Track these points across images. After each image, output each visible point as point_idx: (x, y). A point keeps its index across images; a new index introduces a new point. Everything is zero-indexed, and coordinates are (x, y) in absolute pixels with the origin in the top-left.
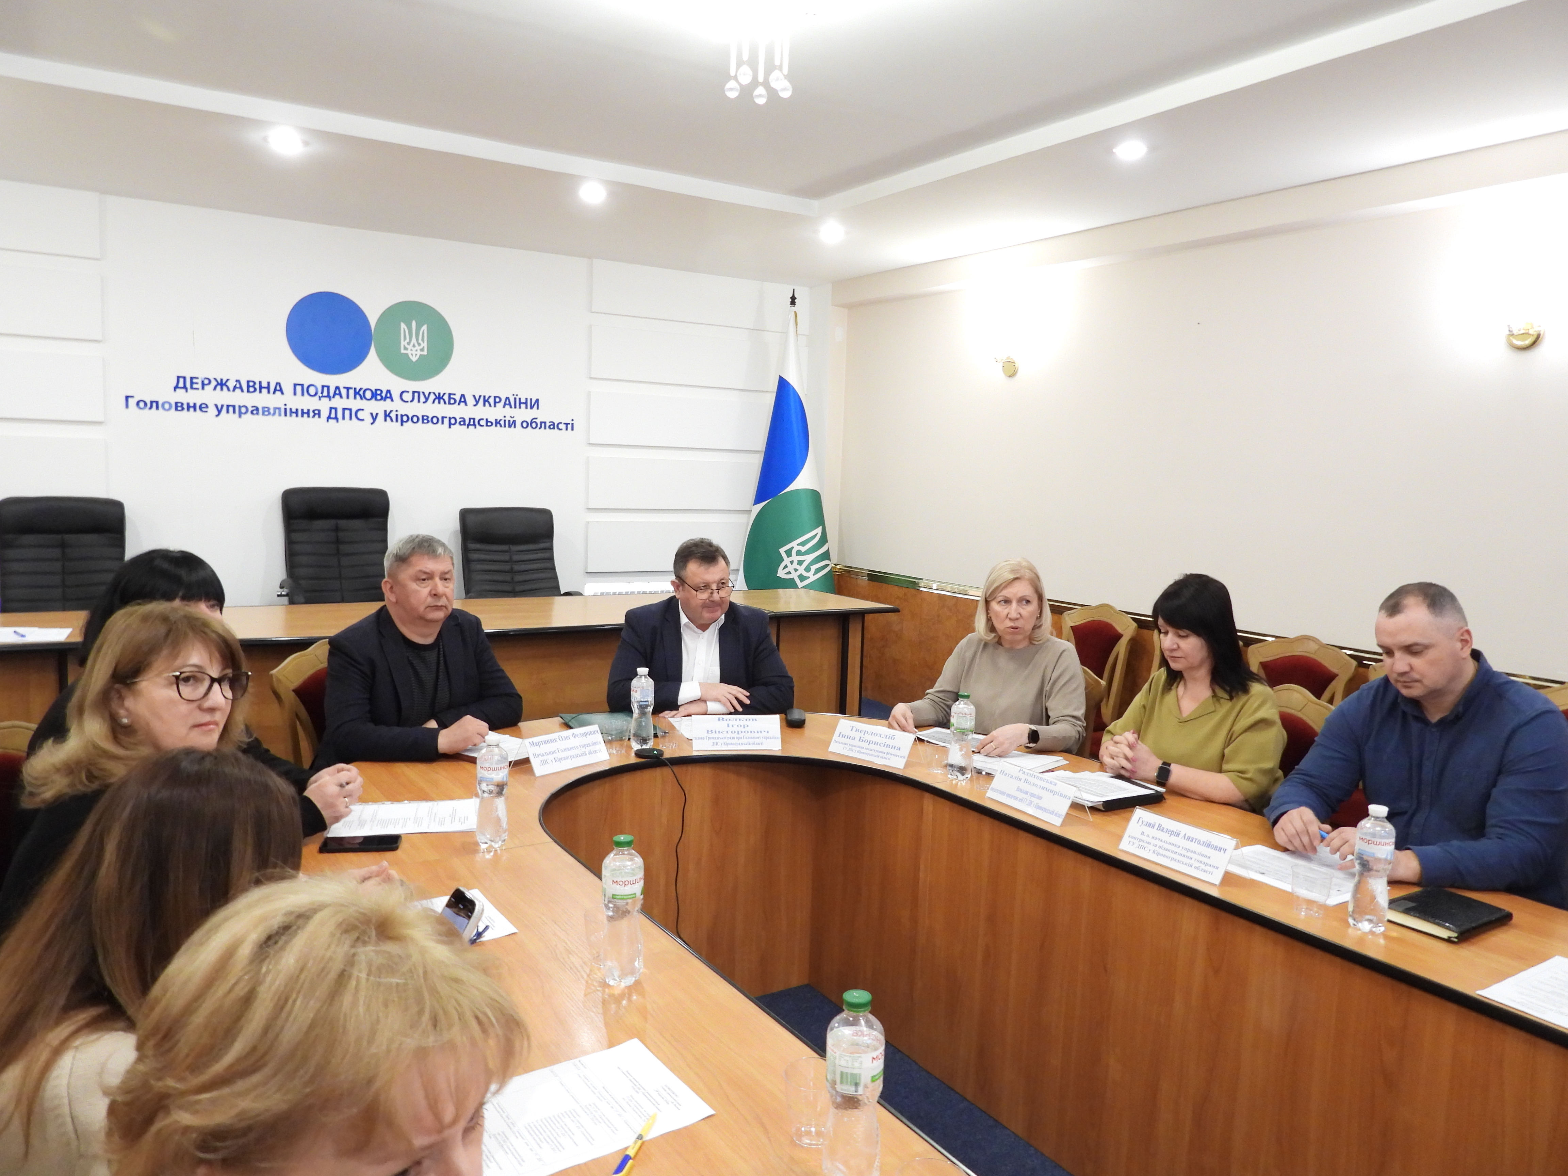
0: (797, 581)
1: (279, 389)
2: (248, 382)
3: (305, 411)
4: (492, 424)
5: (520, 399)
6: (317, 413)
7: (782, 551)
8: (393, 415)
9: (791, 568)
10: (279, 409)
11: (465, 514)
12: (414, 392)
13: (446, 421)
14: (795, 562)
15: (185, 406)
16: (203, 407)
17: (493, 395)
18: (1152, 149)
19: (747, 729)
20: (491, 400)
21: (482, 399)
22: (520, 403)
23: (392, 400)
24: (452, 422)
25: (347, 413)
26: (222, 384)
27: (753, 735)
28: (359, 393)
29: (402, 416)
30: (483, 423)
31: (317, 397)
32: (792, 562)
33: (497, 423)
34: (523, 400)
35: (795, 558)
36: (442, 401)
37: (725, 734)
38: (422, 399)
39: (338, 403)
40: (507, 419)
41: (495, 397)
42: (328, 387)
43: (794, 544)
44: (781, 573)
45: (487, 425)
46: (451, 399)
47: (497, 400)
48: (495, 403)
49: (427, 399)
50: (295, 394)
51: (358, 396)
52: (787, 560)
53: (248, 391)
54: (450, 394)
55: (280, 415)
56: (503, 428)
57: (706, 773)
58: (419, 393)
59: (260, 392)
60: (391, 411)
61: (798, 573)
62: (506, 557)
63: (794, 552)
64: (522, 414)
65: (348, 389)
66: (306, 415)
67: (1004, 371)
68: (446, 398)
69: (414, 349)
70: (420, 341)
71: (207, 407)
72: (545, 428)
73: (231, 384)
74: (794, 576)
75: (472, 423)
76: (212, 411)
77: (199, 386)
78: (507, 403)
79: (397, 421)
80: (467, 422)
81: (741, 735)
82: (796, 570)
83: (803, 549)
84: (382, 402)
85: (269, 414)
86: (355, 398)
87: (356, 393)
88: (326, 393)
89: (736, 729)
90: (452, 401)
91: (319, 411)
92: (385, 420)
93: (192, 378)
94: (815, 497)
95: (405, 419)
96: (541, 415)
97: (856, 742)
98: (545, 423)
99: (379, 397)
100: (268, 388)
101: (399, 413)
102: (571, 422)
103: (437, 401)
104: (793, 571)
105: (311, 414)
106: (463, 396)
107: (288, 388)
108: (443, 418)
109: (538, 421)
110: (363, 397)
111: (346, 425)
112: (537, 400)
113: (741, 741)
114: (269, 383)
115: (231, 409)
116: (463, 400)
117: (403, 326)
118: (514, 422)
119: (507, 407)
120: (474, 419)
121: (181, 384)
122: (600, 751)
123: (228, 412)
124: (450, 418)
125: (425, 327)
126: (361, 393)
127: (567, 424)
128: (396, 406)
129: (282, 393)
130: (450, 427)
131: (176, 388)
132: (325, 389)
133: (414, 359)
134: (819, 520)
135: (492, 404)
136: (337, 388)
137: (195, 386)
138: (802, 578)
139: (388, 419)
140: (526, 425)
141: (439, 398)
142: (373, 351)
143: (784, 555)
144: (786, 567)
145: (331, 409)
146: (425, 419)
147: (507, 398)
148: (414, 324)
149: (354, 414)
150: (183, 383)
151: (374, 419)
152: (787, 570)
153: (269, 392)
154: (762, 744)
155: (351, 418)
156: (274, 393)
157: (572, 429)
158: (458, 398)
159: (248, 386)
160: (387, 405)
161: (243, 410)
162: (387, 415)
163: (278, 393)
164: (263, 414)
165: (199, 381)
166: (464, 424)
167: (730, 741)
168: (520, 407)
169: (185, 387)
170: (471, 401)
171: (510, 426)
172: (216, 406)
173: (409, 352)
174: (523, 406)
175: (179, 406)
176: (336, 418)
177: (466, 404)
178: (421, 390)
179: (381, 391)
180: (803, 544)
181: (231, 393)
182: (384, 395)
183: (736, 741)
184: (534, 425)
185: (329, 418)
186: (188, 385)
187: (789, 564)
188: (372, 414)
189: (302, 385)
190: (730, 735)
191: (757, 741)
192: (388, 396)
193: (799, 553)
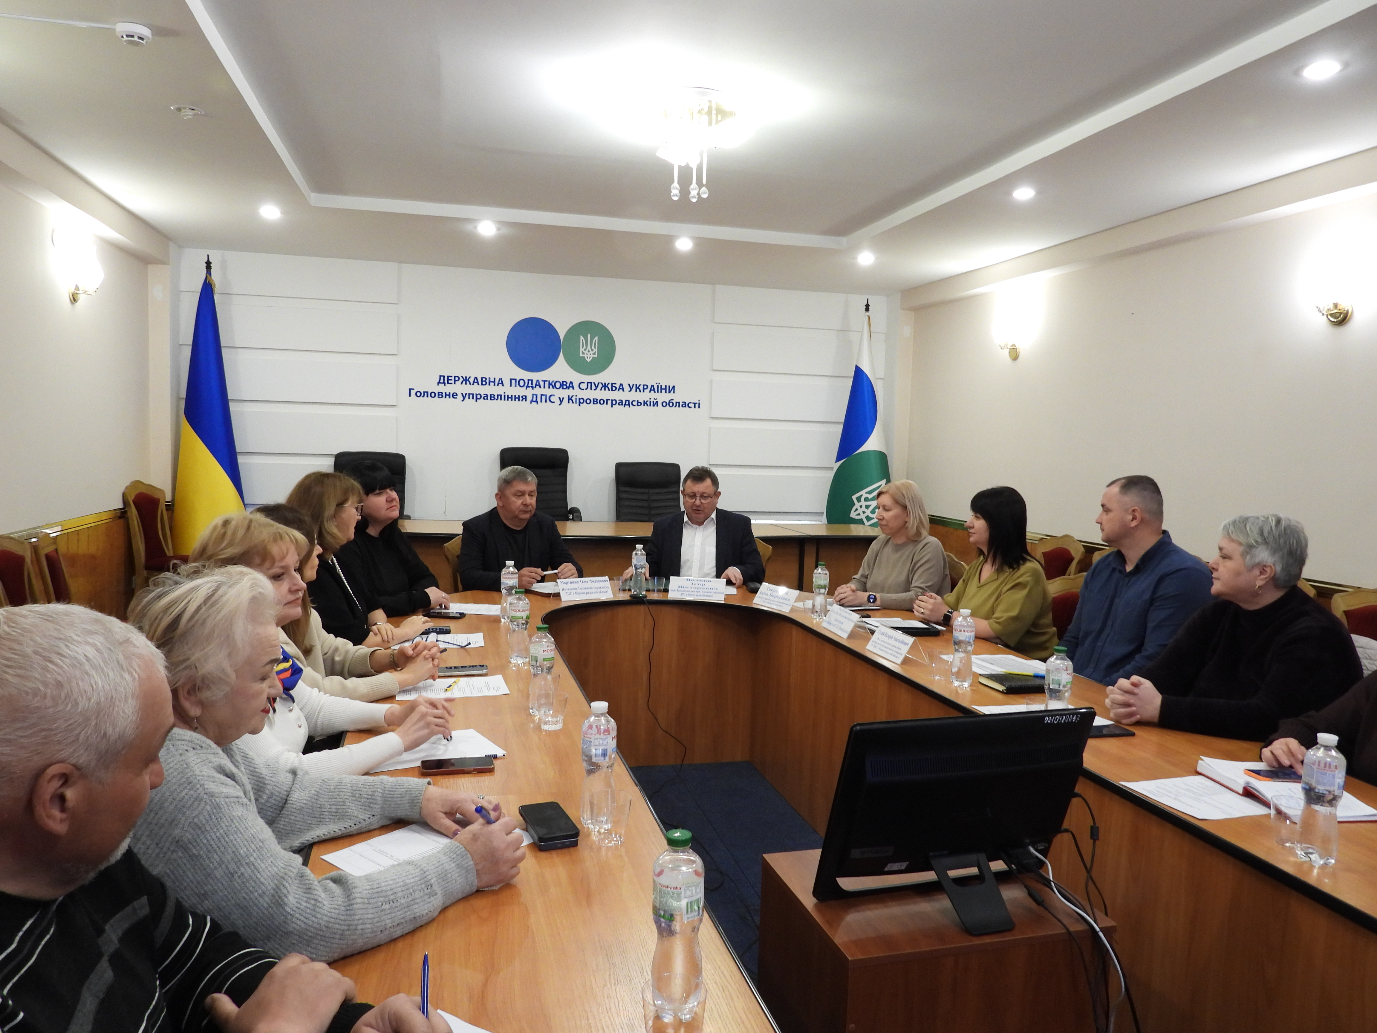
0: (865, 520)
1: (501, 382)
2: (482, 378)
3: (517, 397)
4: (641, 404)
5: (661, 386)
6: (525, 398)
7: (854, 497)
8: (574, 399)
9: (860, 511)
10: (501, 395)
11: (619, 466)
12: (588, 383)
13: (610, 402)
14: (864, 506)
15: (444, 395)
16: (454, 395)
17: (642, 384)
18: (1039, 193)
19: (704, 587)
20: (641, 388)
21: (635, 386)
22: (662, 389)
23: (573, 389)
24: (614, 403)
25: (544, 397)
26: (466, 380)
27: (707, 590)
28: (552, 385)
29: (579, 399)
30: (635, 403)
31: (525, 387)
32: (861, 507)
33: (645, 403)
34: (664, 387)
35: (863, 503)
36: (607, 388)
37: (690, 589)
38: (594, 387)
39: (538, 391)
40: (652, 400)
41: (644, 385)
42: (532, 380)
43: (863, 493)
44: (853, 515)
45: (638, 405)
46: (613, 387)
47: (645, 387)
48: (644, 389)
49: (596, 387)
50: (511, 386)
51: (551, 386)
52: (857, 505)
53: (482, 384)
54: (612, 384)
55: (501, 399)
56: (649, 407)
57: (676, 611)
58: (591, 383)
59: (489, 385)
60: (572, 396)
61: (866, 515)
62: (645, 497)
63: (863, 499)
64: (663, 397)
65: (545, 381)
66: (517, 400)
67: (1010, 355)
68: (610, 386)
69: (589, 353)
70: (593, 348)
71: (457, 395)
72: (679, 406)
73: (472, 380)
74: (863, 517)
75: (627, 403)
76: (460, 397)
77: (452, 382)
78: (652, 389)
79: (576, 403)
80: (624, 403)
81: (699, 590)
82: (864, 512)
83: (870, 496)
84: (567, 390)
85: (495, 399)
86: (549, 388)
87: (550, 384)
88: (528, 384)
89: (697, 586)
90: (614, 389)
91: (526, 396)
92: (569, 402)
93: (448, 377)
94: (882, 458)
95: (582, 401)
96: (676, 397)
97: (768, 597)
98: (679, 403)
99: (565, 387)
100: (494, 382)
101: (578, 397)
102: (698, 402)
103: (603, 388)
104: (861, 513)
105: (521, 399)
106: (621, 385)
107: (507, 382)
108: (607, 400)
109: (674, 402)
110: (554, 387)
111: (543, 406)
112: (674, 387)
113: (699, 594)
114: (495, 379)
115: (471, 396)
116: (621, 387)
117: (582, 337)
118: (657, 402)
119: (652, 392)
120: (629, 401)
121: (442, 381)
122: (607, 592)
123: (469, 398)
124: (612, 400)
125: (596, 338)
126: (553, 384)
127: (695, 404)
128: (576, 393)
129: (503, 385)
130: (612, 407)
131: (439, 383)
132: (530, 382)
133: (589, 360)
134: (886, 475)
135: (642, 390)
136: (538, 381)
137: (450, 382)
138: (868, 518)
139: (570, 401)
140: (665, 404)
141: (605, 386)
142: (561, 356)
143: (855, 501)
144: (857, 510)
145: (533, 395)
146: (595, 401)
147: (653, 386)
148: (589, 336)
149: (549, 399)
150: (444, 380)
151: (561, 402)
152: (857, 513)
153: (494, 385)
154: (712, 596)
155: (546, 402)
156: (498, 385)
157: (699, 407)
158: (618, 386)
159: (482, 381)
160: (570, 392)
161: (479, 397)
162: (570, 399)
163: (500, 385)
164: (491, 399)
165: (453, 378)
166: (622, 404)
167: (692, 593)
168: (661, 392)
169: (444, 383)
170: (627, 388)
171: (654, 405)
172: (462, 394)
173: (585, 356)
174: (663, 391)
175: (440, 395)
176: (537, 401)
177: (623, 391)
178: (593, 382)
179: (567, 383)
180: (870, 492)
181: (472, 386)
182: (568, 385)
183: (696, 593)
184: (671, 404)
185: (532, 401)
186: (446, 381)
187: (859, 508)
188: (560, 398)
189: (515, 380)
190: (693, 589)
191: (709, 594)
192: (571, 385)
193: (866, 499)
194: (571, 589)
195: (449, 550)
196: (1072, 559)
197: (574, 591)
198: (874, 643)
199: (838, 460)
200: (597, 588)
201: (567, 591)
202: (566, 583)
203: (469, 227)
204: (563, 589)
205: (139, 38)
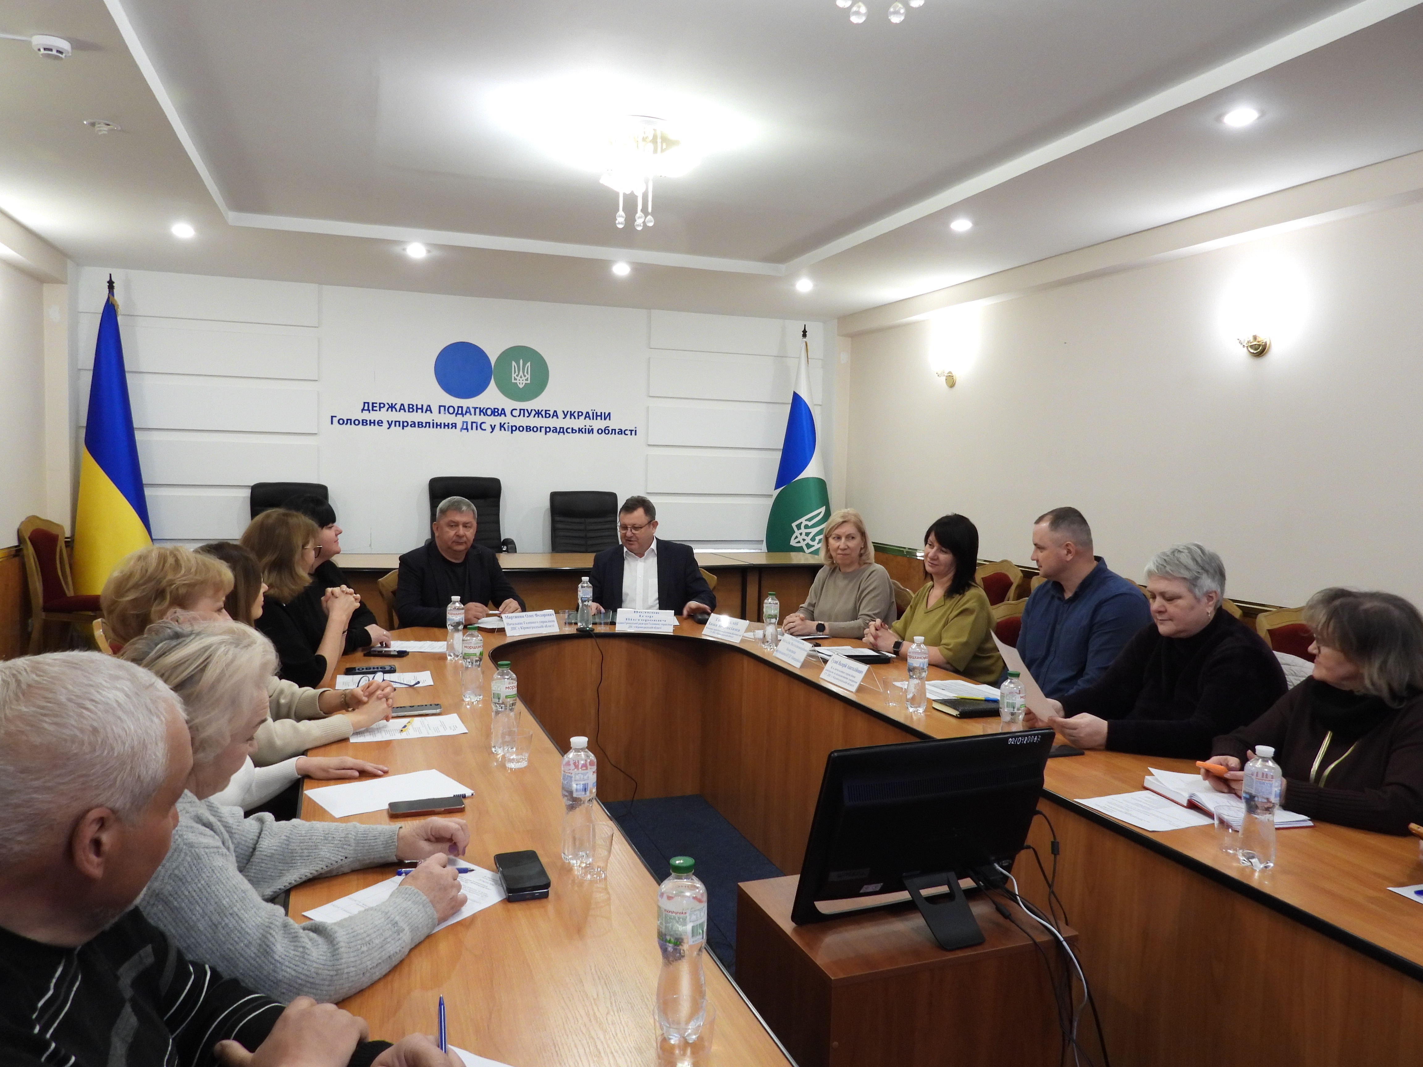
0: (805, 548)
1: (429, 409)
2: (409, 405)
3: (446, 424)
4: (576, 431)
5: (596, 413)
6: (454, 426)
7: (794, 525)
8: (506, 426)
9: (800, 538)
10: (429, 423)
11: (554, 496)
12: (520, 410)
13: (543, 430)
14: (804, 534)
15: (368, 422)
16: (380, 423)
17: (577, 411)
18: (976, 223)
19: (652, 618)
20: (576, 415)
21: (569, 413)
22: (597, 416)
23: (505, 416)
24: (547, 430)
25: (474, 425)
26: (392, 407)
27: (655, 622)
28: (483, 412)
29: (512, 426)
30: (569, 430)
31: (454, 414)
32: (801, 534)
33: (580, 430)
34: (599, 414)
35: (803, 531)
36: (540, 416)
37: (637, 621)
38: (526, 414)
39: (469, 418)
40: (587, 427)
41: (578, 412)
42: (462, 407)
43: (803, 520)
44: (793, 542)
45: (572, 432)
46: (547, 414)
47: (580, 414)
48: (579, 416)
49: (530, 414)
50: (440, 413)
51: (482, 413)
52: (797, 533)
53: (409, 411)
54: (546, 411)
55: (429, 427)
56: (584, 434)
57: (623, 644)
58: (524, 410)
59: (417, 412)
60: (504, 423)
61: (806, 542)
62: (582, 527)
63: (802, 526)
64: (598, 424)
65: (475, 408)
66: (446, 427)
67: (946, 383)
68: (543, 413)
69: (521, 380)
70: (525, 374)
71: (382, 423)
72: (615, 434)
73: (398, 407)
74: (803, 544)
75: (561, 431)
76: (385, 425)
77: (378, 409)
78: (587, 416)
79: (508, 430)
80: (558, 431)
81: (647, 622)
82: (804, 540)
83: (810, 524)
84: (498, 417)
85: (422, 426)
86: (480, 415)
87: (481, 411)
88: (459, 411)
89: (645, 618)
90: (548, 415)
91: (455, 424)
92: (501, 430)
93: (373, 403)
94: (821, 484)
95: (514, 428)
96: (612, 424)
97: (717, 628)
98: (615, 430)
99: (496, 414)
100: (422, 409)
101: (510, 425)
102: (634, 429)
103: (537, 415)
104: (801, 541)
105: (450, 426)
106: (555, 411)
107: (435, 409)
108: (541, 427)
109: (610, 429)
110: (485, 414)
111: (474, 434)
112: (609, 414)
113: (646, 626)
114: (422, 405)
115: (397, 423)
116: (555, 414)
117: (514, 363)
118: (592, 429)
119: (587, 419)
120: (563, 428)
121: (366, 408)
122: (553, 626)
123: (395, 426)
124: (546, 428)
125: (529, 364)
126: (484, 411)
127: (631, 431)
128: (508, 420)
129: (431, 412)
130: (546, 434)
131: (363, 410)
132: (460, 409)
133: (521, 386)
134: (825, 501)
135: (577, 417)
136: (468, 408)
137: (375, 409)
138: (809, 546)
139: (502, 429)
140: (600, 431)
141: (538, 413)
142: (492, 382)
143: (795, 529)
144: (797, 537)
145: (463, 422)
146: (528, 429)
147: (587, 413)
148: (521, 362)
149: (480, 426)
150: (368, 407)
151: (493, 429)
152: (797, 540)
153: (422, 412)
154: (661, 628)
155: (477, 429)
156: (426, 412)
157: (636, 434)
158: (551, 413)
159: (409, 408)
160: (502, 419)
161: (405, 424)
162: (502, 426)
163: (428, 412)
164: (418, 427)
165: (378, 405)
166: (556, 432)
167: (640, 626)
168: (597, 419)
169: (368, 410)
170: (561, 415)
171: (589, 433)
172: (388, 421)
173: (518, 382)
174: (599, 418)
175: (364, 422)
176: (467, 429)
177: (558, 418)
178: (525, 408)
179: (498, 410)
180: (809, 520)
181: (398, 413)
182: (500, 412)
183: (644, 626)
184: (607, 432)
185: (462, 429)
186: (371, 408)
187: (799, 536)
188: (491, 425)
189: (445, 407)
190: (640, 622)
191: (657, 626)
192: (503, 412)
193: (806, 527)
194: (516, 624)
195: (383, 586)
196: (1011, 584)
197: (519, 626)
198: (828, 672)
199: (776, 488)
200: (543, 622)
201: (511, 626)
202: (511, 618)
203: (397, 249)
204: (508, 624)
205: (58, 51)
